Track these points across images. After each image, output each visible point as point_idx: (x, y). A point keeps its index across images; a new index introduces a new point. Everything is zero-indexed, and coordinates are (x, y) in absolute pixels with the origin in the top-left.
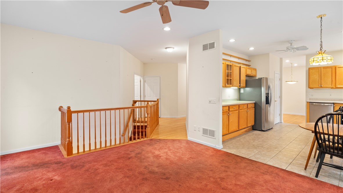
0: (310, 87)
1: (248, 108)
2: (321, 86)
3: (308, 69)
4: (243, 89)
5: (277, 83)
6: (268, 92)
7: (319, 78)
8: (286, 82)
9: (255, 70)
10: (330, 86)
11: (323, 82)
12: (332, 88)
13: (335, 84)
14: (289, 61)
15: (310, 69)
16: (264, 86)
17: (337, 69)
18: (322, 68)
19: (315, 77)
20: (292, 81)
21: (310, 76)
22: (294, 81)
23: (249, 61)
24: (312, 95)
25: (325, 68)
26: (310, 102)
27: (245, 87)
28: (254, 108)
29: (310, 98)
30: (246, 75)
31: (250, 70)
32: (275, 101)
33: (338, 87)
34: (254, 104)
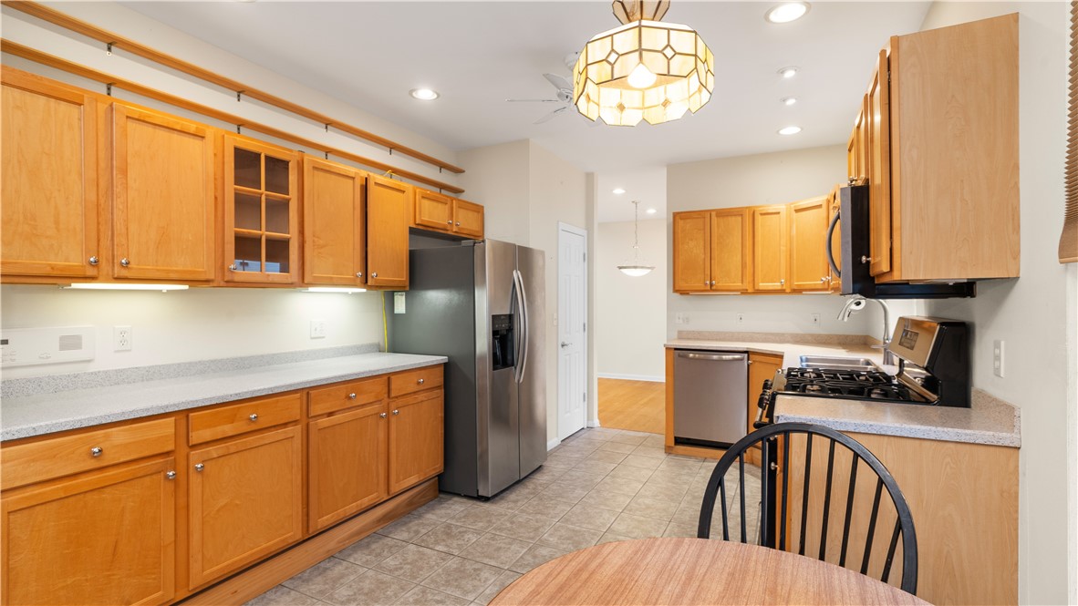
0: (677, 288)
1: (393, 395)
2: (711, 285)
3: (672, 217)
4: (404, 297)
6: (506, 312)
7: (705, 254)
8: (620, 268)
10: (738, 285)
11: (716, 271)
12: (744, 292)
13: (752, 278)
14: (623, 191)
15: (677, 218)
16: (483, 283)
17: (759, 219)
18: (713, 214)
19: (695, 248)
20: (635, 267)
21: (677, 246)
22: (642, 267)
23: (457, 171)
24: (687, 320)
25: (723, 214)
26: (676, 349)
27: (408, 289)
28: (443, 390)
29: (680, 332)
30: (414, 226)
31: (440, 205)
32: (563, 346)
33: (761, 288)
34: (442, 368)
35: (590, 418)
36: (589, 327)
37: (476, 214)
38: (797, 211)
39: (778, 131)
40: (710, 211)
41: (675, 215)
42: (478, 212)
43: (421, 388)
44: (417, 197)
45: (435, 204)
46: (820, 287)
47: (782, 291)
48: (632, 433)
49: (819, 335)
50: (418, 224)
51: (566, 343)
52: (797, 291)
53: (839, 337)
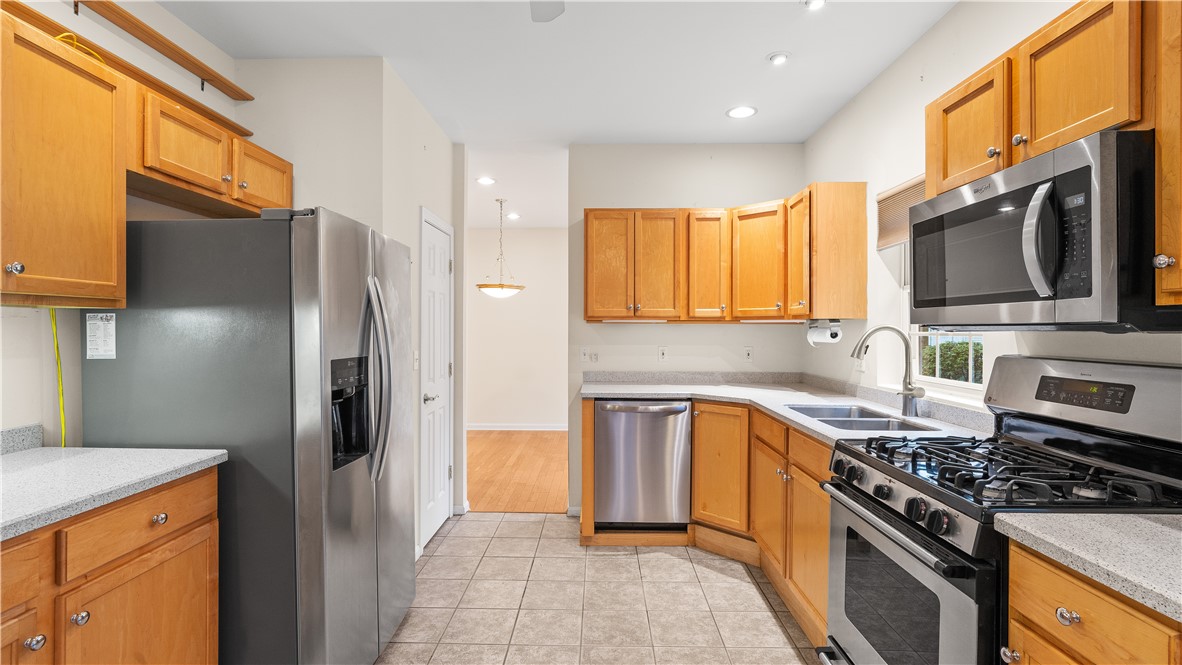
0: (591, 315)
1: (72, 574)
2: (636, 310)
3: (582, 217)
4: (112, 325)
5: (436, 283)
6: (355, 353)
8: (480, 286)
9: (284, 169)
10: (670, 311)
11: (642, 292)
12: (674, 320)
13: (686, 302)
14: (493, 182)
15: (591, 217)
16: (313, 293)
17: (694, 225)
18: (638, 214)
19: (612, 258)
20: (501, 286)
21: (590, 256)
22: (510, 286)
23: (238, 95)
24: (595, 357)
25: (650, 215)
26: (596, 399)
27: (123, 304)
28: (216, 523)
29: (585, 374)
30: (142, 171)
31: (204, 141)
32: (425, 400)
33: (697, 315)
34: (215, 477)
35: (457, 501)
36: (455, 370)
37: (278, 174)
38: (741, 218)
39: (727, 113)
40: (634, 211)
41: (587, 213)
42: (284, 172)
43: (160, 531)
44: (149, 109)
45: (194, 136)
46: (775, 314)
47: (719, 320)
48: (521, 517)
49: (753, 374)
50: (150, 169)
51: (429, 396)
52: (736, 319)
53: (773, 374)
